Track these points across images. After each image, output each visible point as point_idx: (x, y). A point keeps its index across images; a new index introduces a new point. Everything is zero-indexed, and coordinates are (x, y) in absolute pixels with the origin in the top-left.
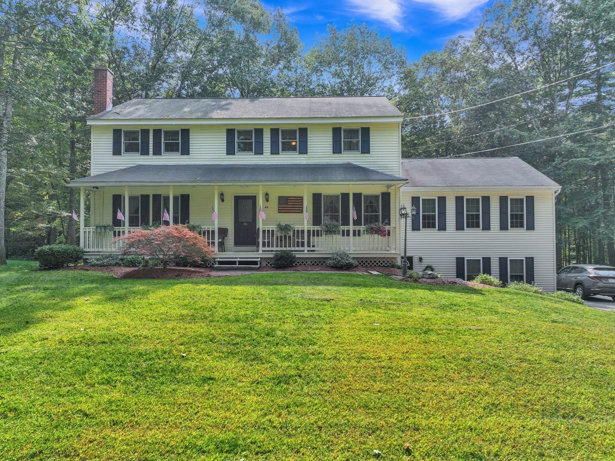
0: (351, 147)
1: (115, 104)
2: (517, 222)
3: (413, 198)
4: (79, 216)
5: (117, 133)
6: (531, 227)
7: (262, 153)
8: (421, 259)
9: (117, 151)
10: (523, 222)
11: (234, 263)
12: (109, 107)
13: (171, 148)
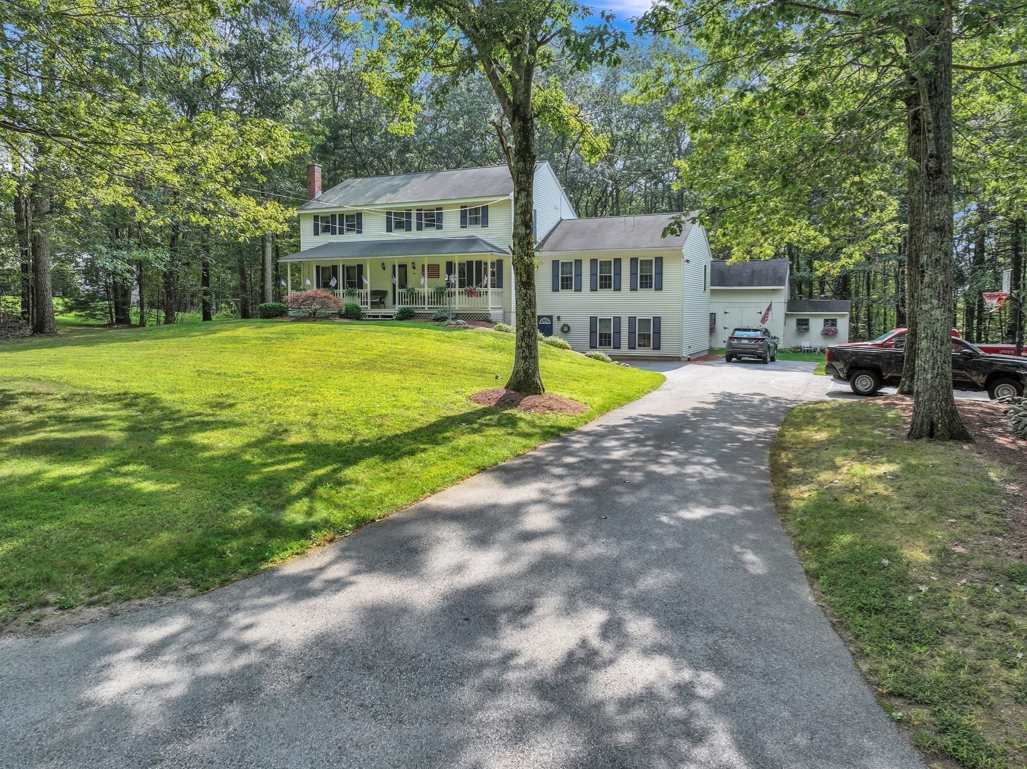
0: (475, 221)
1: (325, 188)
2: (646, 283)
3: (553, 261)
4: (287, 282)
5: (316, 218)
6: (659, 288)
7: (410, 230)
8: (559, 318)
9: (316, 233)
10: (651, 283)
11: (378, 316)
12: (318, 194)
13: (351, 228)
